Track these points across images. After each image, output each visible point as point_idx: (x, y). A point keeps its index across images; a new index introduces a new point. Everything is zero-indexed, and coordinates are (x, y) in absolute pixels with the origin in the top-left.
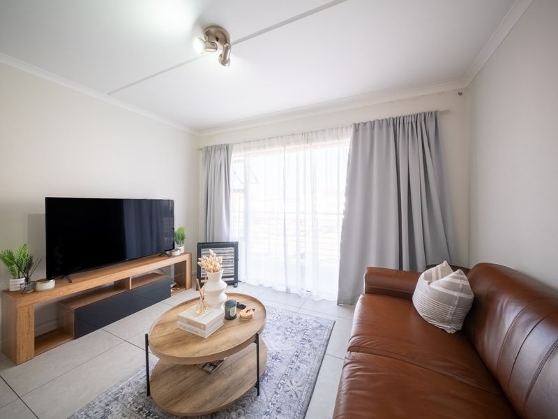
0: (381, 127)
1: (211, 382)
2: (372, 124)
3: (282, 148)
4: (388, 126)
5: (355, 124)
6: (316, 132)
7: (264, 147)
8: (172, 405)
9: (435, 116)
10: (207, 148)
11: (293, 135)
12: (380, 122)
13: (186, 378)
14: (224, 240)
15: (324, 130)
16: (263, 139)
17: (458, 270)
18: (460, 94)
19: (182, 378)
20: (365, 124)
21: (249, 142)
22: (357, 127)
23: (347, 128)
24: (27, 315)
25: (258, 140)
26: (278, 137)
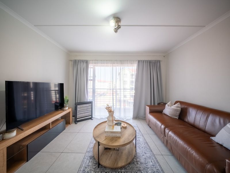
0: (146, 62)
1: (122, 153)
2: (143, 61)
3: (112, 65)
4: (148, 62)
5: (138, 60)
6: (125, 61)
7: (104, 63)
8: (117, 165)
9: (159, 61)
10: (75, 60)
11: (116, 60)
12: (146, 61)
13: (112, 155)
14: (86, 101)
15: (127, 61)
16: (104, 60)
17: (179, 103)
18: (164, 57)
19: (110, 155)
20: (141, 61)
21: (97, 60)
22: (139, 61)
23: (135, 61)
24: (2, 155)
25: (101, 61)
26: (110, 60)
